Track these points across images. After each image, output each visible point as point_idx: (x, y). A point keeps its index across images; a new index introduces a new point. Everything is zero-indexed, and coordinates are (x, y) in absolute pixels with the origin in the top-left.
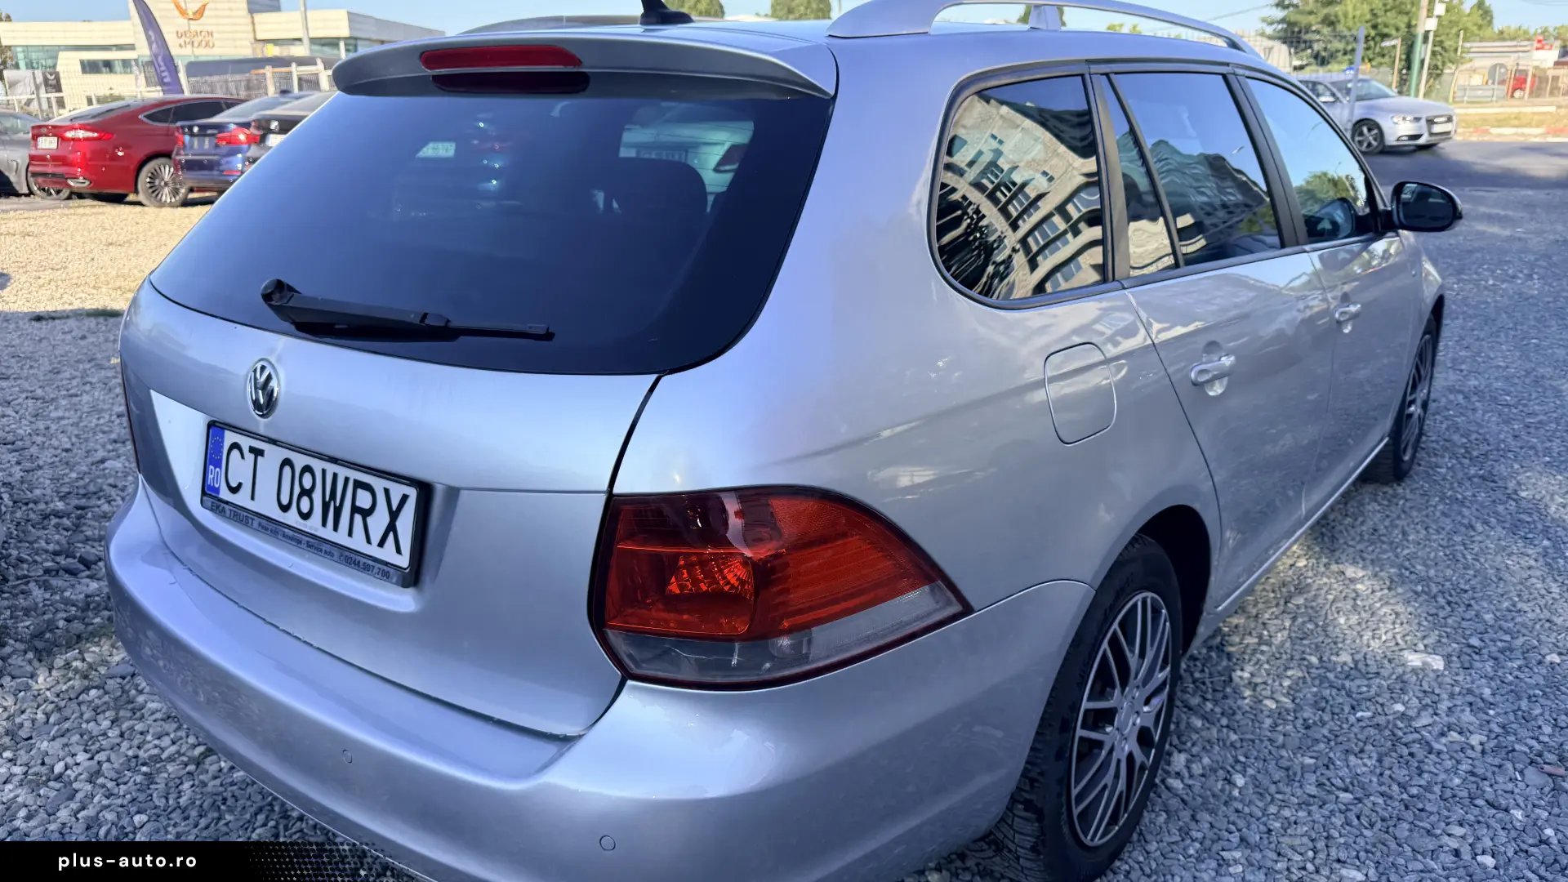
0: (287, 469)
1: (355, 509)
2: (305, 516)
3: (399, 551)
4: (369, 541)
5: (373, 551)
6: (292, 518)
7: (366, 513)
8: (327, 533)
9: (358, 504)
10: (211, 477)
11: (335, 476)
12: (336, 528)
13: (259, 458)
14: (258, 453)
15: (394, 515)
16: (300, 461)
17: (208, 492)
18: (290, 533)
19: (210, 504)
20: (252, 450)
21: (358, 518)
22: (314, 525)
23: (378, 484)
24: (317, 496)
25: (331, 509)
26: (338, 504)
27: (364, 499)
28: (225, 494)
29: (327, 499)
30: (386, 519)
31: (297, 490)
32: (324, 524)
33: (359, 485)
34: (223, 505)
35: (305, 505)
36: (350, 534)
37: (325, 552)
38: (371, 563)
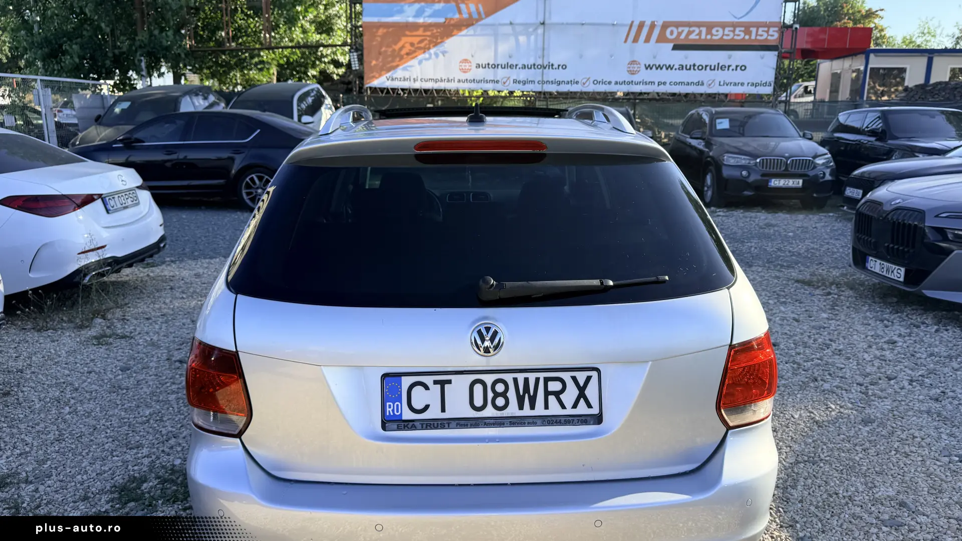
0: (478, 388)
1: (547, 393)
2: (501, 408)
3: (589, 406)
4: (563, 407)
5: (569, 411)
6: (490, 412)
7: (557, 394)
8: (527, 411)
9: (550, 389)
10: (391, 409)
11: (526, 380)
12: (532, 407)
13: (446, 386)
14: (443, 383)
16: (489, 379)
17: (390, 421)
18: (492, 421)
19: (394, 426)
20: (436, 382)
21: (552, 398)
22: (513, 410)
23: (566, 376)
24: (512, 394)
25: (526, 396)
26: (532, 393)
27: (554, 386)
28: (410, 416)
29: (521, 393)
30: (576, 392)
31: (490, 395)
32: (520, 408)
33: (547, 380)
34: (411, 424)
35: (499, 402)
36: (546, 407)
37: (529, 423)
38: (570, 418)
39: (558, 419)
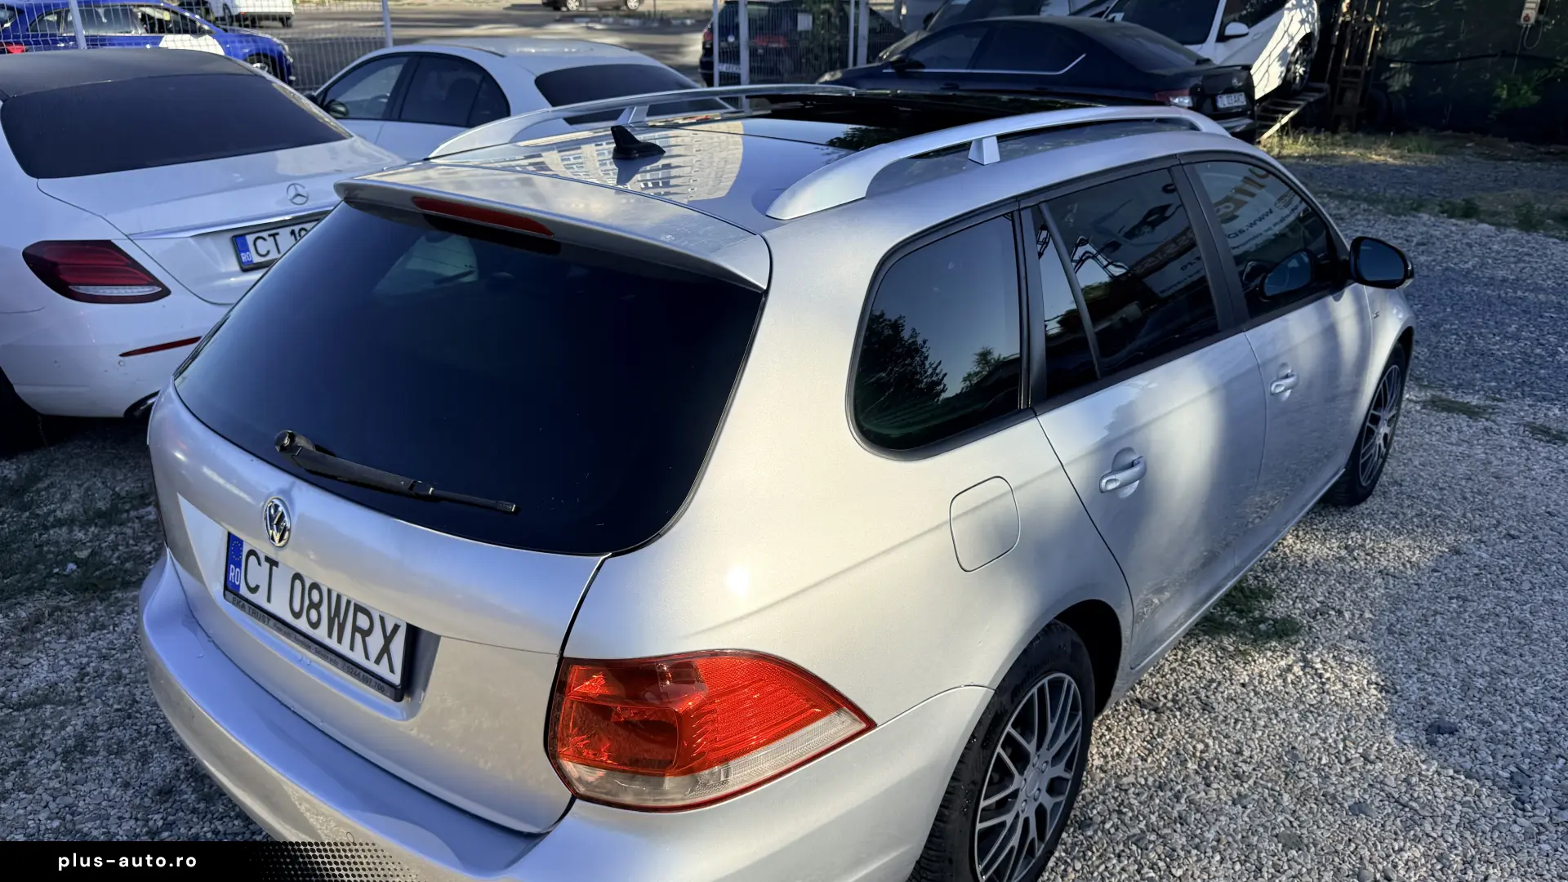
0: (298, 583)
1: (356, 629)
2: (315, 625)
3: (392, 670)
4: (367, 657)
5: (370, 665)
6: (302, 624)
7: (366, 633)
8: (332, 643)
9: (358, 624)
10: (232, 574)
11: (338, 598)
12: (340, 641)
13: (274, 568)
14: (272, 562)
15: (388, 640)
16: (308, 578)
17: (230, 588)
18: (302, 637)
19: (231, 600)
20: (268, 557)
21: (358, 636)
22: (321, 634)
23: (374, 612)
24: (324, 609)
25: (336, 621)
26: (341, 621)
27: (363, 623)
28: (244, 591)
29: (332, 615)
30: (382, 642)
31: (307, 603)
32: (330, 635)
33: (357, 608)
34: (243, 602)
35: (314, 615)
36: (352, 648)
37: (331, 660)
38: (369, 677)
39: (359, 671)
